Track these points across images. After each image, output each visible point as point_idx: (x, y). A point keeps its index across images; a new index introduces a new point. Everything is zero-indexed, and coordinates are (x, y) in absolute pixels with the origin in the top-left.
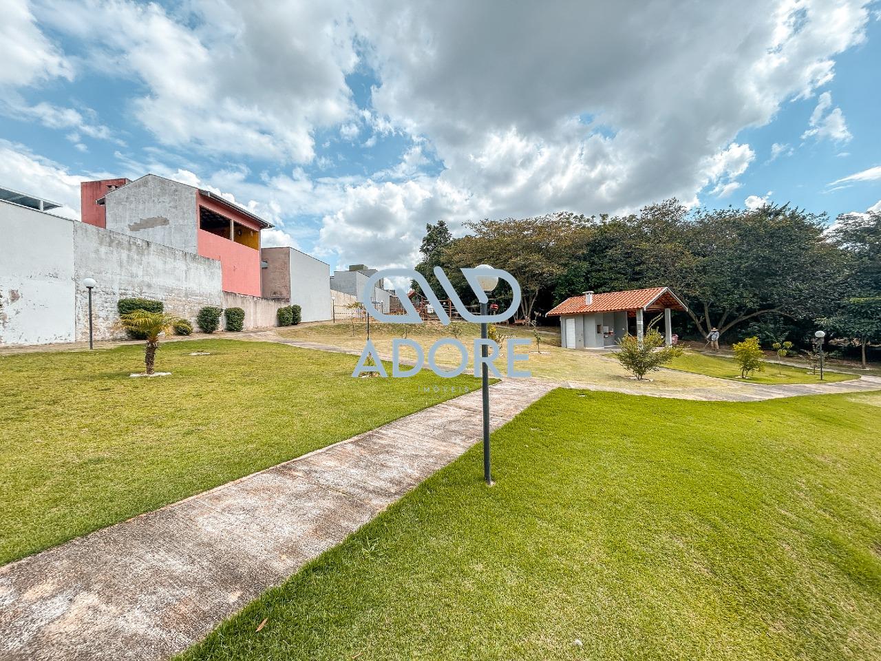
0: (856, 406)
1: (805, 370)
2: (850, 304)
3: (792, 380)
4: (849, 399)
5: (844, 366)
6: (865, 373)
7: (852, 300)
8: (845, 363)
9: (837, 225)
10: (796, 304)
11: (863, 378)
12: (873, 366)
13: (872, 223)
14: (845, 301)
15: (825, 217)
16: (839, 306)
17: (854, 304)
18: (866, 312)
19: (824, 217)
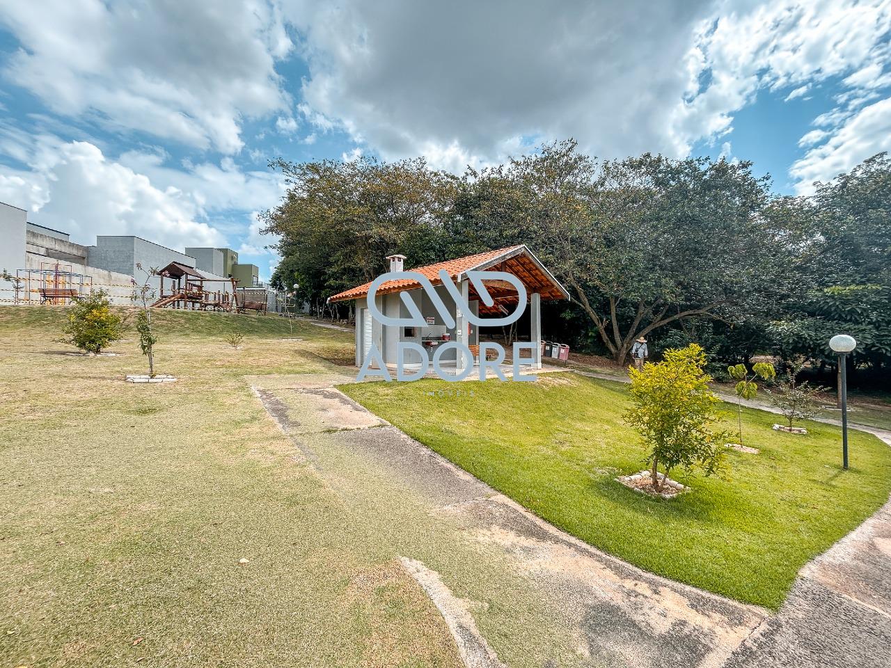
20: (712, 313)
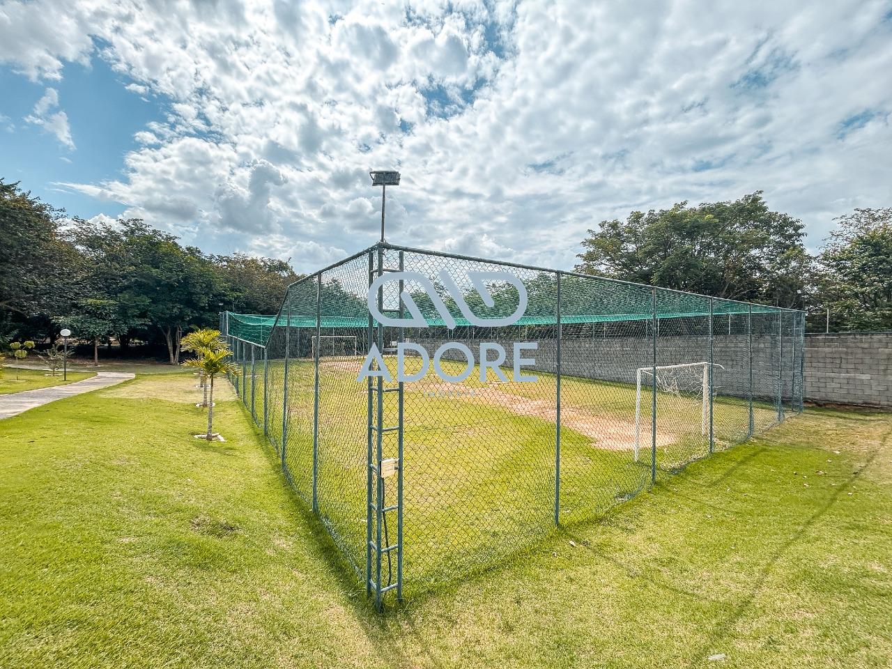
0: (109, 401)
1: (42, 373)
2: (87, 305)
3: (35, 385)
4: (102, 396)
5: (78, 365)
6: (101, 369)
7: (90, 301)
8: (78, 362)
9: (73, 226)
10: (27, 299)
11: (100, 374)
12: (104, 363)
13: (103, 234)
14: (83, 302)
15: (64, 214)
16: (75, 306)
17: (91, 305)
18: (101, 313)
19: (61, 213)
20: (11, 306)
